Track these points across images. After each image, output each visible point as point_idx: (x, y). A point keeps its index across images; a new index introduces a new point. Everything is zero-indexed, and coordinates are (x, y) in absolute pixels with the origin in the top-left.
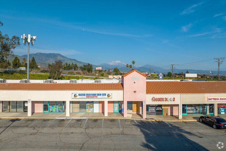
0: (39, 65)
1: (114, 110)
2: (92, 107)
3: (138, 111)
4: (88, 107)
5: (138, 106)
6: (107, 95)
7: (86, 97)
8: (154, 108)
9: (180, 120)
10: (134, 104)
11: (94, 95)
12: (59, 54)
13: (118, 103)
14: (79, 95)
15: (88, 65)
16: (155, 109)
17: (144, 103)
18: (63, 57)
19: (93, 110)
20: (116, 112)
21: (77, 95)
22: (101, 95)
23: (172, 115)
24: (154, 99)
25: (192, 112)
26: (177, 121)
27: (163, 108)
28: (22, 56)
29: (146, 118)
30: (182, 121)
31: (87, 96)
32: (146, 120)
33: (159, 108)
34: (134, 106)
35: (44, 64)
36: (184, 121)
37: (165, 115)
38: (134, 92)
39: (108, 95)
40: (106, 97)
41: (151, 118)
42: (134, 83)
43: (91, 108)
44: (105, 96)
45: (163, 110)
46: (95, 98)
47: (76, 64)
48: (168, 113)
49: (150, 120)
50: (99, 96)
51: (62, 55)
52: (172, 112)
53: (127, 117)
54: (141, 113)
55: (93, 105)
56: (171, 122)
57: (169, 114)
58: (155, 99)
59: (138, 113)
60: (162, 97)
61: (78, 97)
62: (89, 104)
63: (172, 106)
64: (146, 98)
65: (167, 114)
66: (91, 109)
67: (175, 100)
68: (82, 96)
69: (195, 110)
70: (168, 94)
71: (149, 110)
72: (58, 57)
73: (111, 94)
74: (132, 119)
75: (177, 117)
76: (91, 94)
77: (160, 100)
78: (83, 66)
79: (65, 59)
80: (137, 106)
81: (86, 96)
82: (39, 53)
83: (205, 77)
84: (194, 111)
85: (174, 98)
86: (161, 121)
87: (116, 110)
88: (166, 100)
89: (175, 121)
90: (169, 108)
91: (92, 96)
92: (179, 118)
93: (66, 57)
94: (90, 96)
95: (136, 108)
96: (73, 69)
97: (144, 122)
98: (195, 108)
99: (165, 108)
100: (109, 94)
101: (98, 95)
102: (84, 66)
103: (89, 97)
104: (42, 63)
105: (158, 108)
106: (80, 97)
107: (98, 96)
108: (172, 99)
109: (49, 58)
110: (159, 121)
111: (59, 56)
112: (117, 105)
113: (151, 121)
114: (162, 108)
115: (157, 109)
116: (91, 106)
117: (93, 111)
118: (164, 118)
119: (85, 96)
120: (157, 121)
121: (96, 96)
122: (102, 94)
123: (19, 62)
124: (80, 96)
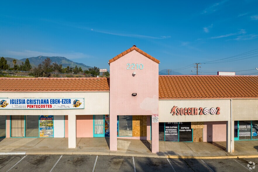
1: (95, 132)
2: (51, 127)
3: (144, 135)
4: (42, 127)
5: (144, 124)
6: (72, 102)
7: (28, 106)
8: (175, 127)
9: (232, 155)
10: (135, 121)
11: (45, 101)
12: (64, 58)
13: (104, 118)
14: (12, 102)
15: (94, 68)
16: (177, 131)
17: (155, 118)
18: (68, 60)
19: (53, 132)
20: (99, 136)
21: (8, 101)
22: (59, 102)
23: (210, 142)
24: (175, 111)
25: (248, 134)
26: (226, 157)
27: (193, 127)
28: (21, 60)
29: (158, 151)
30: (236, 157)
31: (29, 104)
32: (158, 157)
33: (186, 128)
34: (136, 124)
36: (240, 157)
37: (196, 141)
38: (133, 95)
39: (75, 103)
40: (71, 105)
41: (170, 150)
42: (134, 75)
43: (49, 129)
44: (68, 105)
45: (194, 133)
46: (45, 108)
47: (80, 68)
48: (202, 137)
49: (167, 157)
50: (55, 104)
51: (67, 59)
52: (210, 136)
53: (116, 150)
54: (148, 139)
55: (52, 123)
56: (213, 160)
57: (205, 140)
58: (179, 111)
59: (143, 138)
60: (193, 107)
61: (10, 106)
62: (43, 121)
63: (210, 125)
64: (158, 109)
65: (200, 140)
66: (49, 132)
67: (220, 111)
68: (19, 104)
69: (254, 131)
70: (206, 99)
71: (165, 132)
72: (62, 61)
73: (81, 101)
74: (128, 155)
75: (223, 148)
76: (38, 100)
77: (189, 111)
78: (88, 70)
80: (141, 124)
81: (26, 105)
82: (41, 57)
84: (252, 133)
85: (218, 109)
86: (190, 157)
87: (98, 133)
88: (202, 111)
89: (221, 158)
90: (205, 127)
91: (41, 105)
92: (229, 151)
93: (72, 61)
94: (36, 104)
95: (139, 128)
96: (73, 72)
97: (154, 161)
98: (254, 127)
99: (197, 128)
100: (77, 100)
101: (54, 101)
102: (90, 70)
103: (32, 106)
105: (184, 128)
106: (13, 106)
107: (52, 104)
108: (214, 110)
110: (186, 158)
112: (101, 122)
113: (169, 158)
114: (190, 128)
115: (180, 129)
116: (49, 124)
117: (53, 136)
118: (197, 151)
119: (24, 105)
120: (183, 158)
121: (50, 104)
122: (61, 100)
123: (6, 63)
124: (14, 104)
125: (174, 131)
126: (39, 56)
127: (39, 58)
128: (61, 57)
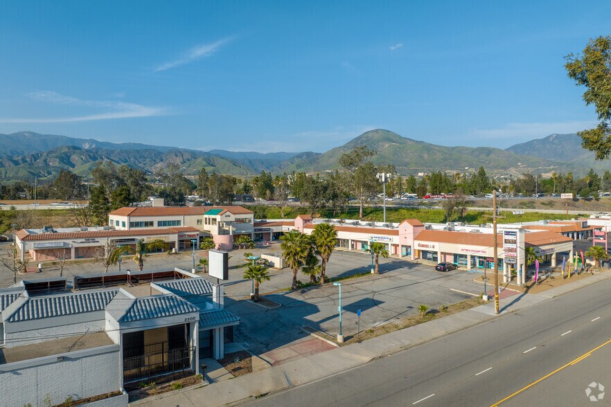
0: (552, 169)
38: (405, 238)
42: (405, 230)
127: (551, 139)
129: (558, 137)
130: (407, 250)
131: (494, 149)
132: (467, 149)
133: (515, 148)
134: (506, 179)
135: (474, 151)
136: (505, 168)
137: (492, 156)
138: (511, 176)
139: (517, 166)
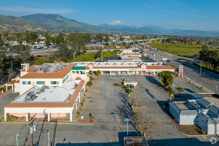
0: (40, 27)
12: (58, 15)
23: (153, 74)
28: (20, 17)
34: (143, 72)
35: (44, 25)
51: (60, 16)
60: (150, 70)
63: (153, 72)
64: (146, 70)
72: (57, 18)
73: (138, 69)
74: (143, 75)
75: (154, 75)
79: (65, 19)
82: (37, 14)
83: (200, 43)
93: (64, 18)
97: (146, 76)
104: (42, 25)
108: (152, 70)
109: (48, 19)
110: (149, 76)
111: (58, 16)
117: (133, 73)
125: (148, 73)
126: (36, 14)
127: (37, 15)
128: (55, 14)
129: (39, 14)
130: (140, 72)
131: (16, 17)
132: (4, 16)
133: (23, 17)
134: (23, 30)
135: (7, 17)
136: (22, 25)
137: (15, 20)
138: (25, 28)
139: (26, 25)
